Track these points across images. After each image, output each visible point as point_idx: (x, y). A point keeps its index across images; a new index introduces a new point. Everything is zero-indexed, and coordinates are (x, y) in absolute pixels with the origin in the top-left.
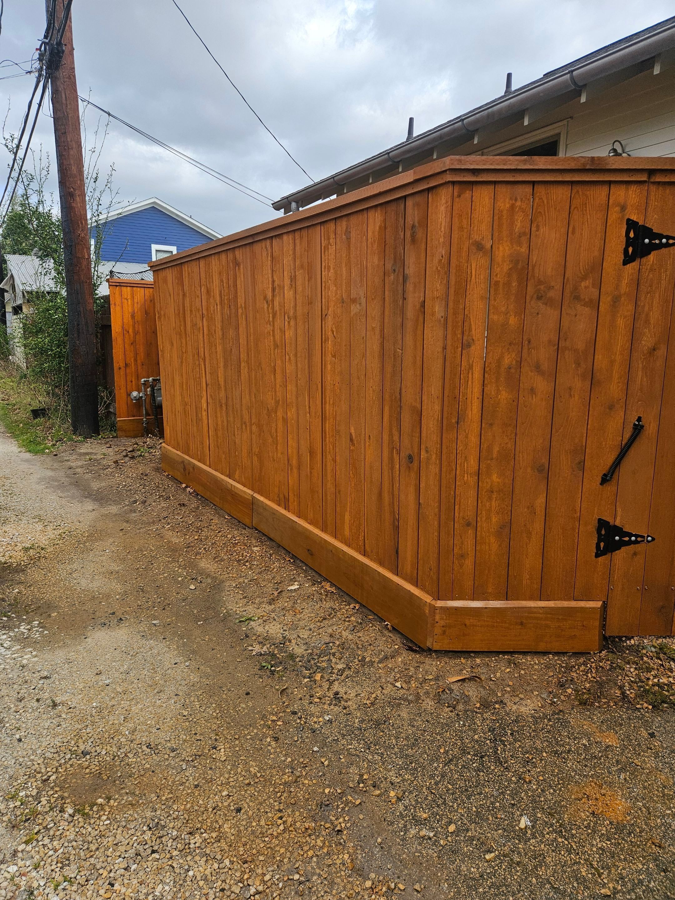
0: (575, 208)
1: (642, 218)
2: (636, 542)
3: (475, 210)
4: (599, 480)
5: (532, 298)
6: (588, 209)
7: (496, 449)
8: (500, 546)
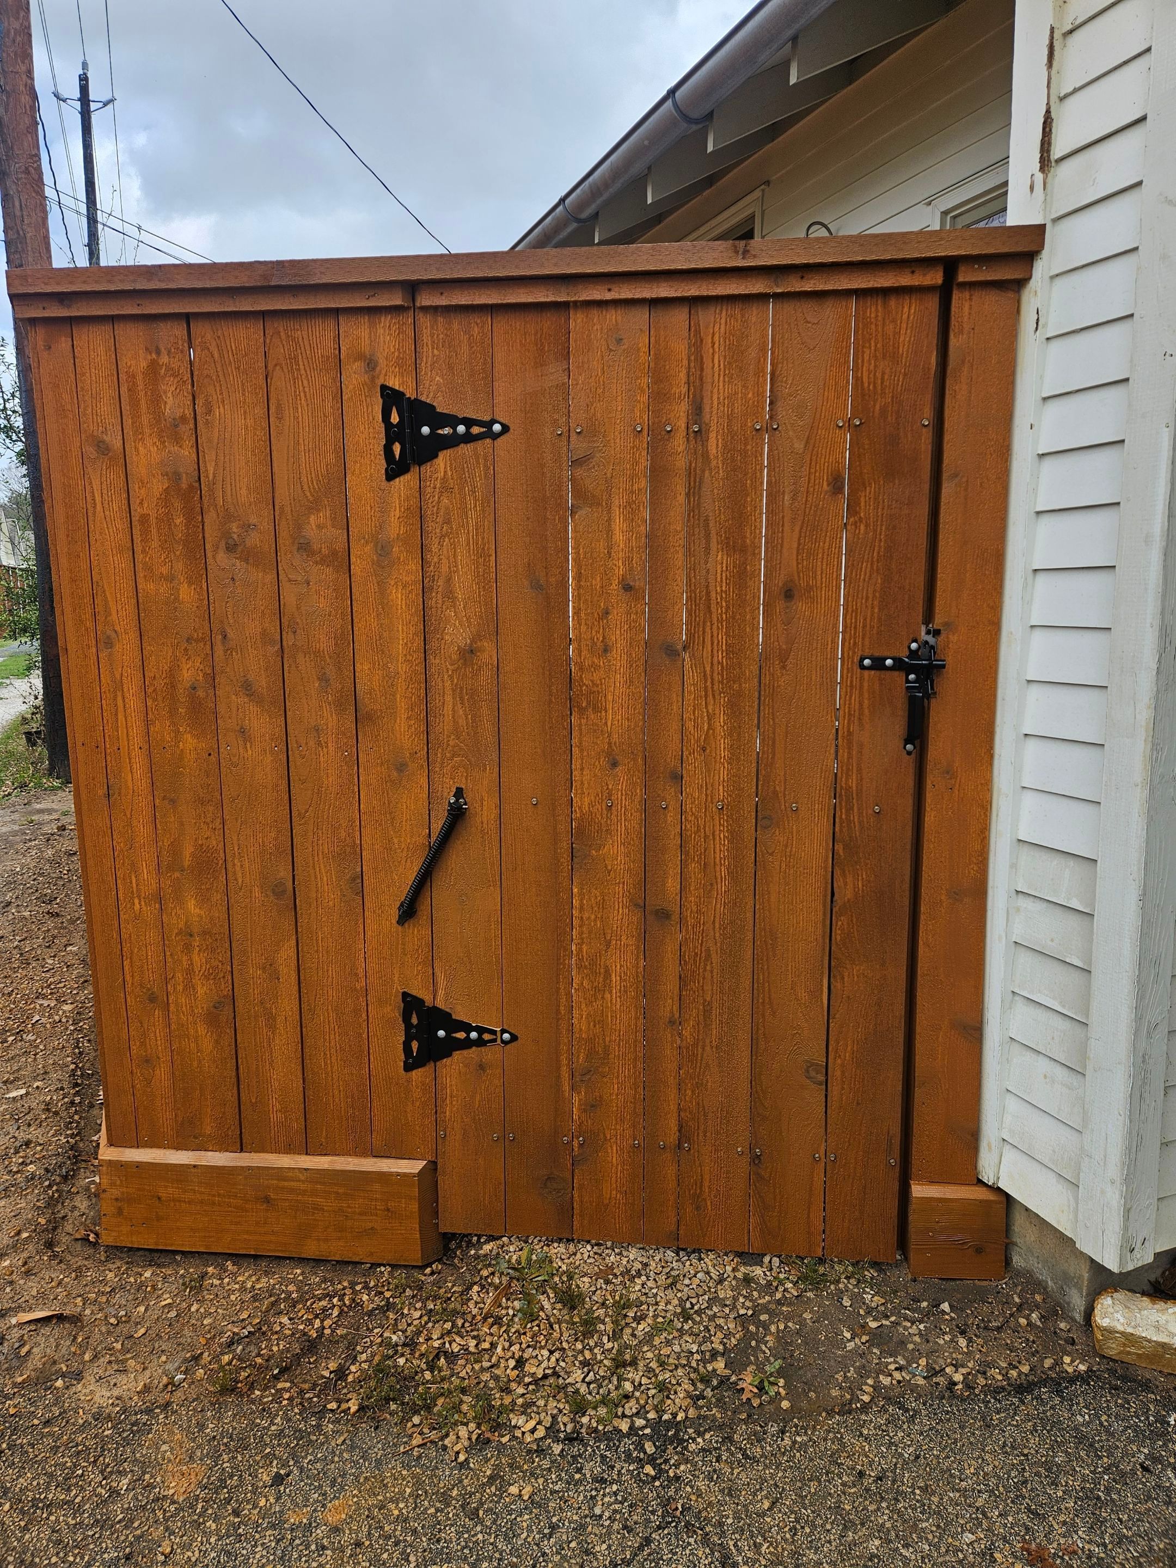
0: (276, 365)
1: (411, 383)
2: (480, 1043)
3: (83, 374)
4: (394, 914)
5: (216, 548)
6: (302, 367)
7: (188, 851)
8: (217, 1042)
